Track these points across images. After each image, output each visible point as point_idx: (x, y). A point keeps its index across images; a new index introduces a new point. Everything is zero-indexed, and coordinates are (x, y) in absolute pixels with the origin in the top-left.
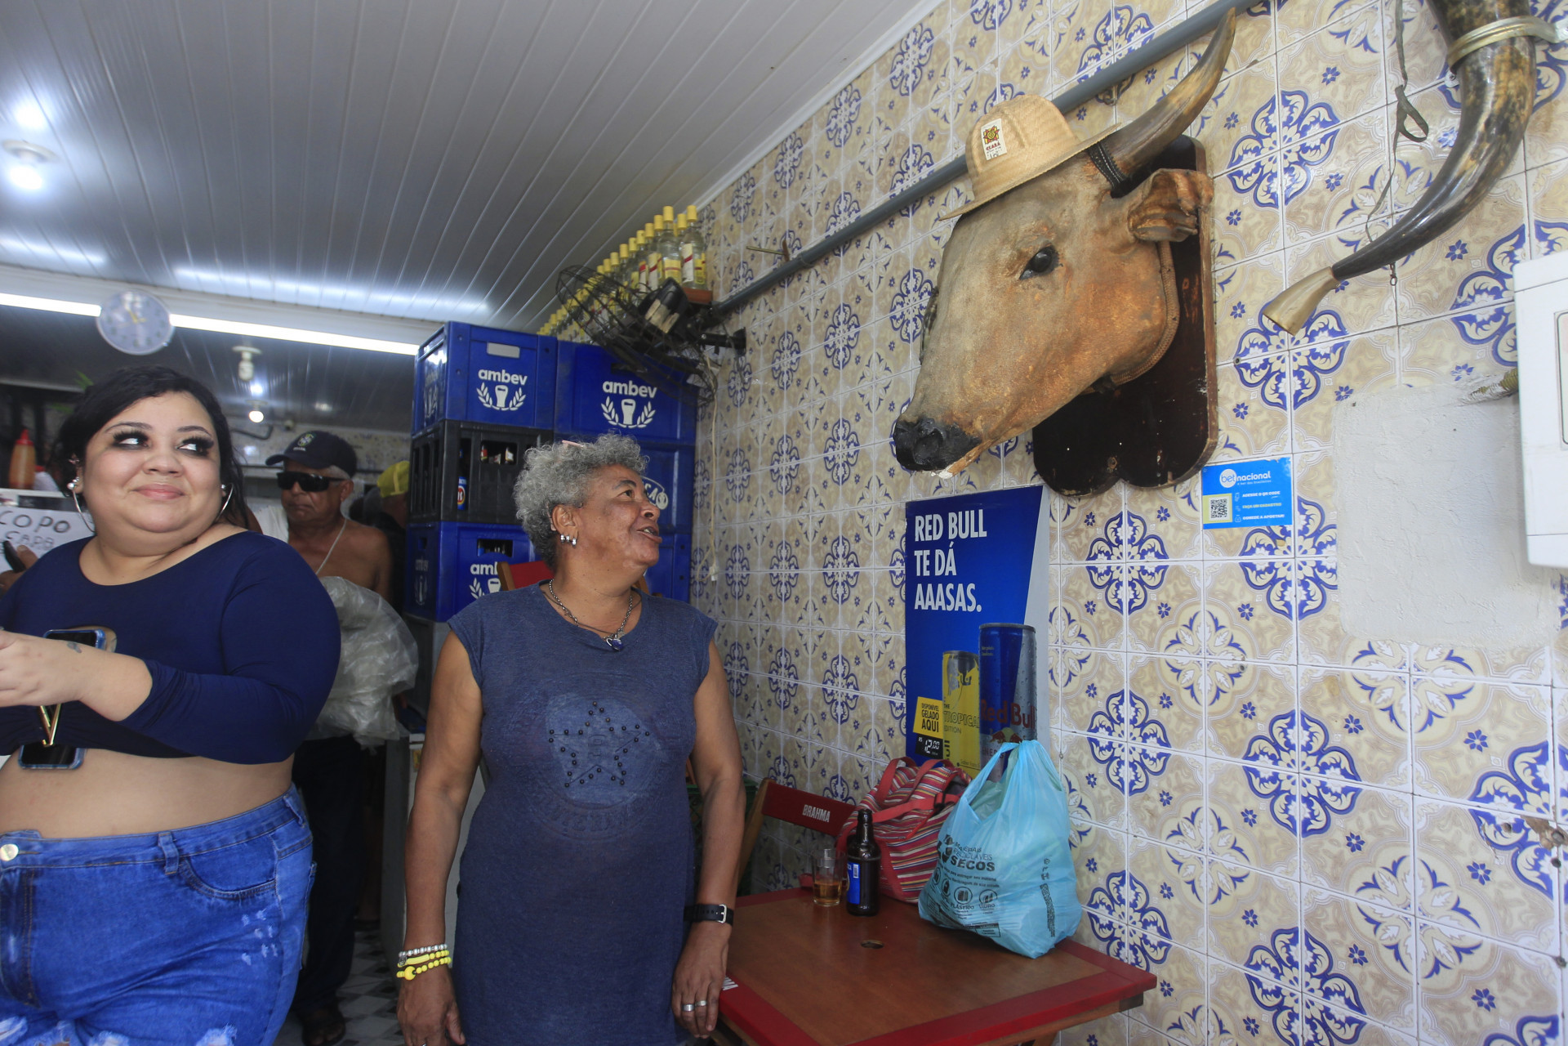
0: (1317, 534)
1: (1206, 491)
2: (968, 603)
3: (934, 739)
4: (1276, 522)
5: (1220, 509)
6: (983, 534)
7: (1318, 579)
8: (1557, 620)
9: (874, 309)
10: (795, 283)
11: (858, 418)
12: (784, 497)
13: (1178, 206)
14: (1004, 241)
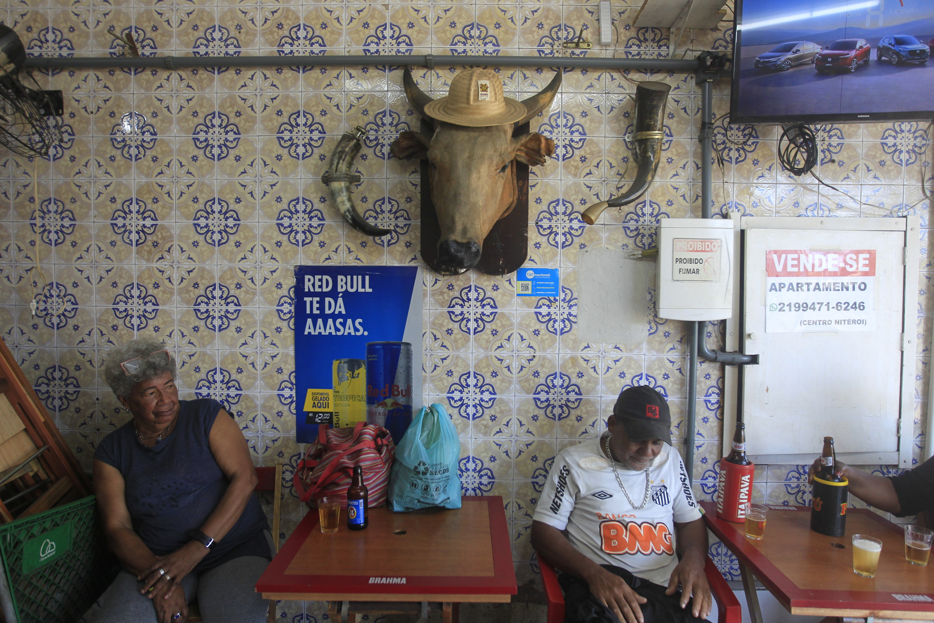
0: (570, 301)
1: (519, 279)
2: (356, 330)
3: (327, 413)
5: (525, 287)
6: (370, 290)
7: (569, 319)
8: (648, 333)
9: (258, 126)
10: (147, 75)
11: (238, 200)
12: (134, 248)
13: (538, 151)
14: (495, 151)
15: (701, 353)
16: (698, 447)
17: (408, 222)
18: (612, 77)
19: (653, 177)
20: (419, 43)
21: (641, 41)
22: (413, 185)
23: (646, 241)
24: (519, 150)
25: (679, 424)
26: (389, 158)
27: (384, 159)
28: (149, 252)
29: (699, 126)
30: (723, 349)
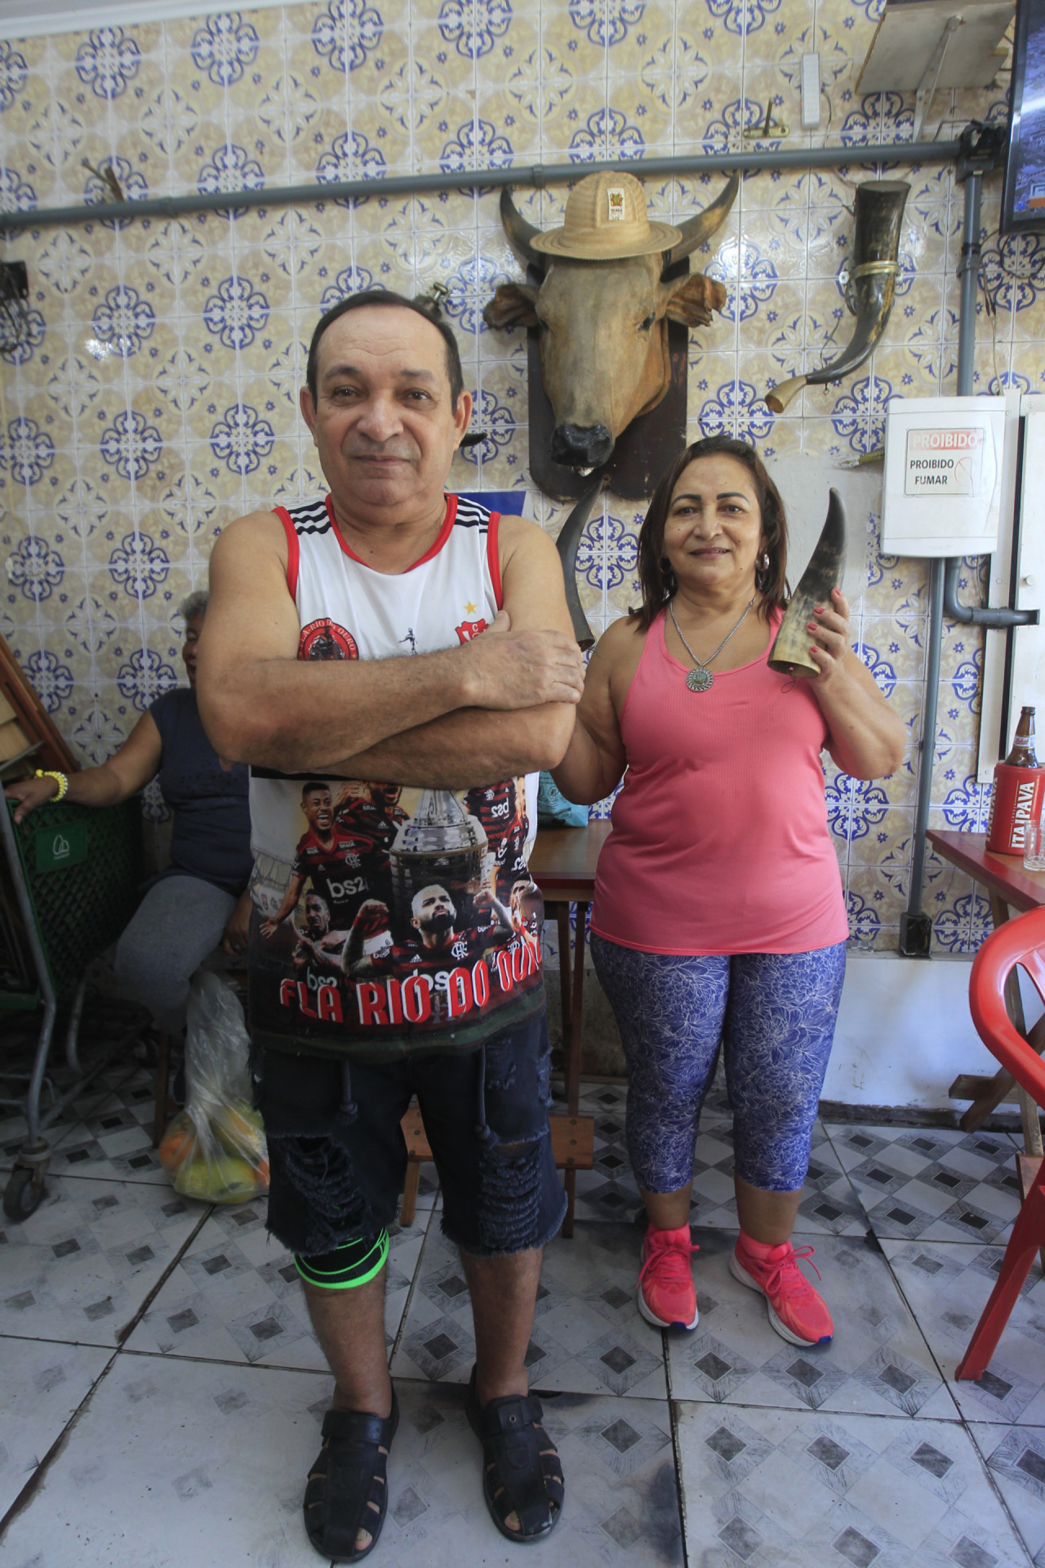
8: (867, 583)
9: (294, 294)
10: (136, 229)
11: (270, 406)
12: (133, 482)
13: (700, 304)
14: (633, 295)
15: (949, 611)
16: (940, 755)
17: (510, 426)
18: (820, 180)
19: (879, 336)
20: (523, 148)
21: (868, 117)
22: (518, 370)
23: (868, 440)
24: (670, 303)
25: (912, 721)
26: (482, 331)
27: (474, 332)
28: (154, 488)
29: (958, 251)
30: (984, 604)
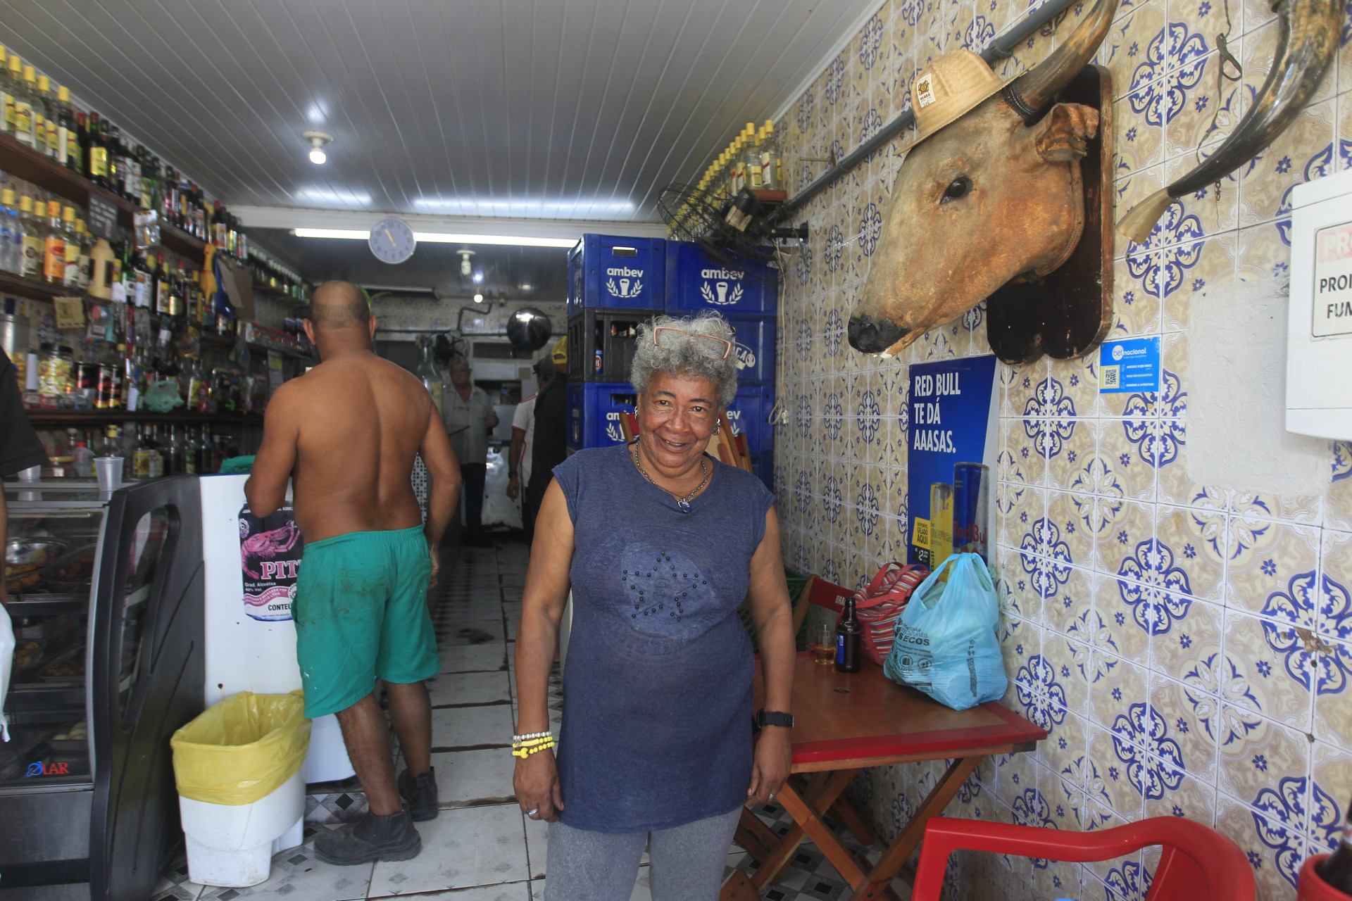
0: (1174, 399)
1: (1103, 363)
2: (948, 446)
3: (924, 550)
4: (1148, 389)
5: (1111, 377)
6: (958, 392)
7: (1173, 437)
8: (1330, 475)
10: (839, 184)
13: (1072, 134)
14: (929, 174)
20: (1001, 25)
